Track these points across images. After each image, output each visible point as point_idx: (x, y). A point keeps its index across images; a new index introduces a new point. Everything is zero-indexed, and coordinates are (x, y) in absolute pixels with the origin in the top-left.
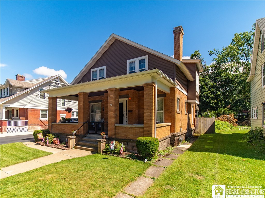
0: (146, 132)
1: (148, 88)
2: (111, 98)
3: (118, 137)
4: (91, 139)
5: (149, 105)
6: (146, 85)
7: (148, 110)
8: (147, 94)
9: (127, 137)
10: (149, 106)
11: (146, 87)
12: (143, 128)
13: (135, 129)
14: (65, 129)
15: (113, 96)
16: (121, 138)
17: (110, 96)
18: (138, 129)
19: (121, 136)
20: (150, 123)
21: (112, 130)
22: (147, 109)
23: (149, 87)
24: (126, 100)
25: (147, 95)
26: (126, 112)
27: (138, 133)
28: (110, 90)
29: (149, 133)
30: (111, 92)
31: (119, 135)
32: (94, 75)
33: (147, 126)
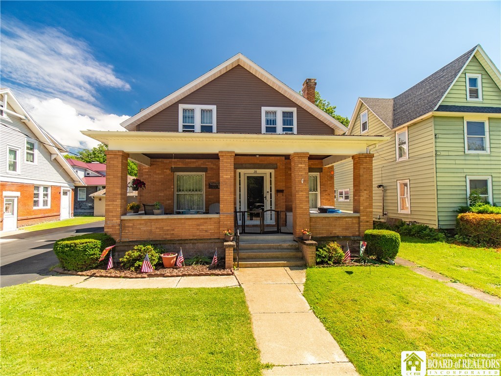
0: (365, 223)
1: (366, 161)
2: (301, 169)
3: (315, 234)
4: (249, 243)
5: (367, 184)
6: (364, 156)
7: (366, 192)
8: (364, 168)
9: (331, 234)
10: (367, 186)
11: (363, 159)
12: (359, 218)
13: (345, 220)
14: (173, 230)
15: (304, 165)
16: (321, 236)
17: (299, 165)
18: (351, 219)
19: (320, 232)
20: (369, 210)
21: (304, 224)
22: (365, 190)
23: (367, 159)
24: (271, 173)
25: (365, 170)
26: (269, 191)
27: (350, 225)
28: (299, 155)
29: (367, 224)
30: (300, 160)
31: (316, 232)
32: (186, 117)
33: (366, 214)
